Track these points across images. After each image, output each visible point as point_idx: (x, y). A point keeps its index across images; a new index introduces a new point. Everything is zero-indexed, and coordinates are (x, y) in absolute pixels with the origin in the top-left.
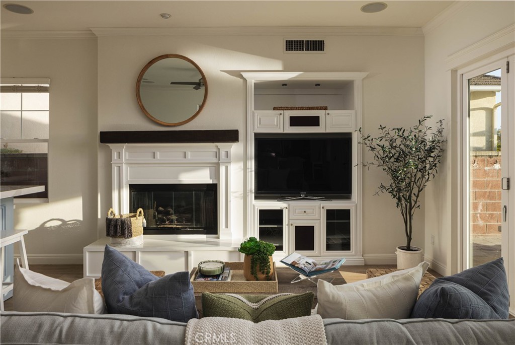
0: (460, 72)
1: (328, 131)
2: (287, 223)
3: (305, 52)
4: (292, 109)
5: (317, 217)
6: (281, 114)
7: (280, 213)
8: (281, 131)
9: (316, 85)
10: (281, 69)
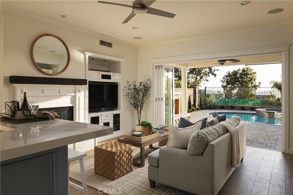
0: (155, 65)
1: (114, 82)
2: (101, 122)
4: (102, 71)
5: (110, 118)
6: (99, 73)
7: (98, 118)
8: (98, 81)
9: (104, 61)
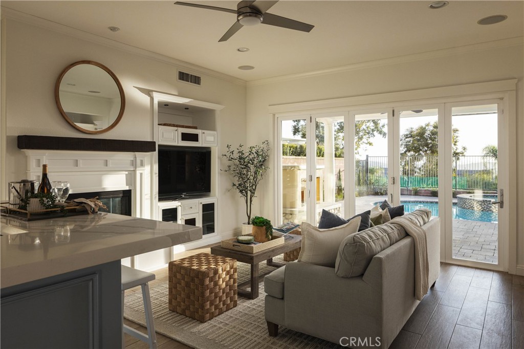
0: (276, 116)
1: (203, 146)
2: (180, 218)
3: (189, 83)
4: (183, 127)
5: (197, 211)
6: (176, 130)
7: (175, 210)
8: (175, 144)
9: (186, 109)
10: (177, 94)
